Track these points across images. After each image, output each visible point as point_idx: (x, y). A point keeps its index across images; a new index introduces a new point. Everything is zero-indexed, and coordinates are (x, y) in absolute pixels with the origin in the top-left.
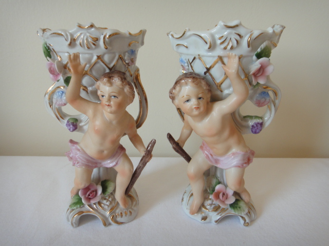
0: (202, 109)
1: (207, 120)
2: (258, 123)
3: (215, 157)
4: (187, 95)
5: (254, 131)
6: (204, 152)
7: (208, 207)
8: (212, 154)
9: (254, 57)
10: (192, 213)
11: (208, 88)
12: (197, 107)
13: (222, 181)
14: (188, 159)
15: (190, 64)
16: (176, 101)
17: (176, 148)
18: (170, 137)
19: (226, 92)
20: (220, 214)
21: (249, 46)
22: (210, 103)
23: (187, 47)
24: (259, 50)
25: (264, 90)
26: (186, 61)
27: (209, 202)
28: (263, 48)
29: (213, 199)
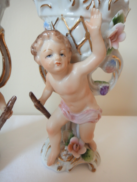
0: (63, 66)
1: (66, 79)
2: (106, 87)
3: (71, 114)
4: (49, 49)
5: (102, 93)
6: (62, 110)
7: (63, 157)
8: (69, 111)
9: (112, 23)
10: (50, 164)
11: (69, 46)
12: (58, 62)
13: (75, 133)
14: (48, 115)
15: (53, 26)
16: (38, 57)
17: (38, 106)
18: (32, 96)
19: (84, 55)
20: (73, 164)
21: (109, 9)
22: (70, 64)
23: (51, 7)
24: (116, 16)
25: (113, 59)
26: (49, 24)
27: (65, 153)
28: (119, 14)
29: (68, 150)
